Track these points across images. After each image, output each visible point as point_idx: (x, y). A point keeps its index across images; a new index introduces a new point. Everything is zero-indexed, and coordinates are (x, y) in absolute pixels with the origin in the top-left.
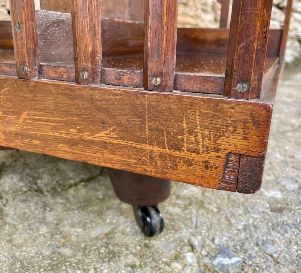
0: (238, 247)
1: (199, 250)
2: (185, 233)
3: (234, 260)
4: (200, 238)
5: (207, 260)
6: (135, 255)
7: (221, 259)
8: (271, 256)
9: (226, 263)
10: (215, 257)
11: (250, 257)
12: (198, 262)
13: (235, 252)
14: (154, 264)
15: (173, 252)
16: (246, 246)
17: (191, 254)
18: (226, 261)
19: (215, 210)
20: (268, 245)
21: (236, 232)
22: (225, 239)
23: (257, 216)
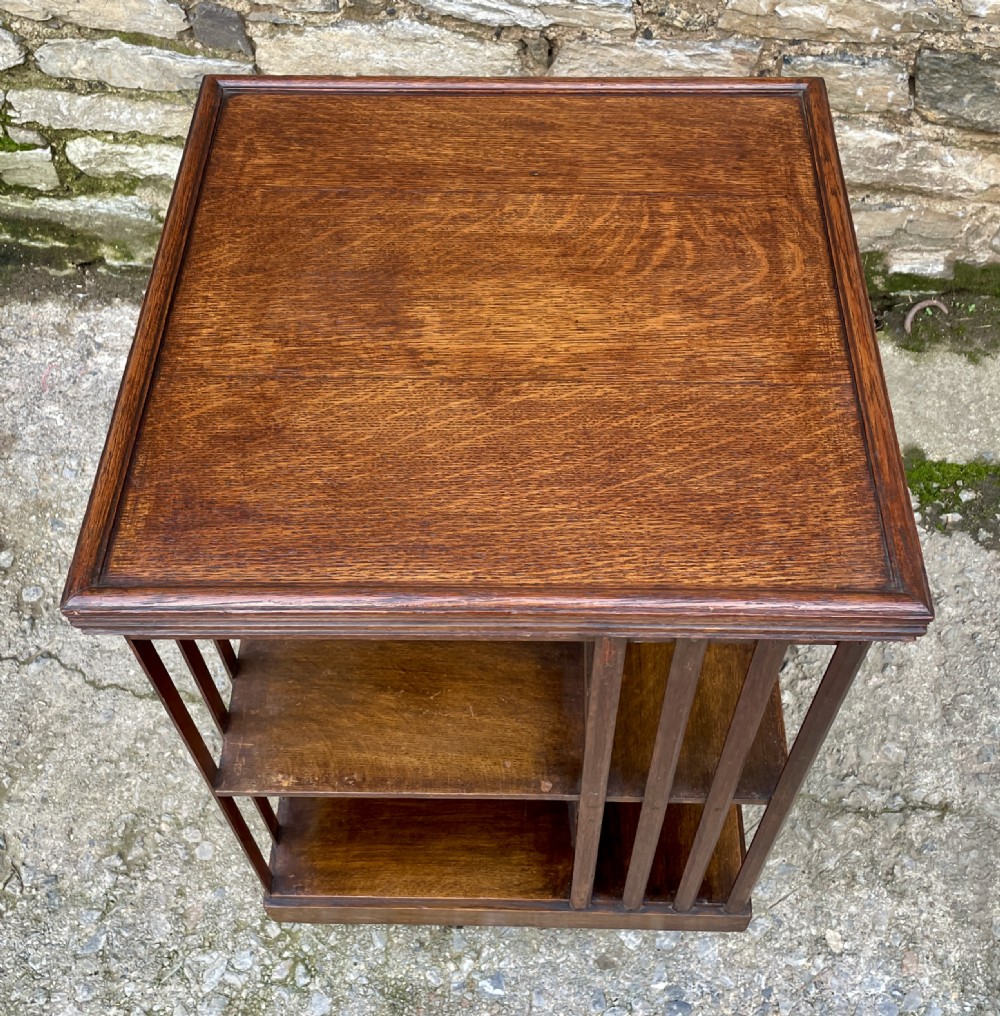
0: (514, 982)
2: (486, 937)
3: (499, 992)
4: (493, 950)
5: (476, 977)
6: (431, 934)
7: (488, 984)
8: (531, 1007)
9: (487, 989)
10: (486, 978)
11: (513, 998)
12: (469, 974)
13: (507, 984)
14: (437, 953)
15: (460, 951)
16: (522, 986)
17: (471, 962)
18: (490, 989)
20: (541, 996)
21: (531, 963)
22: (512, 966)
23: (573, 958)
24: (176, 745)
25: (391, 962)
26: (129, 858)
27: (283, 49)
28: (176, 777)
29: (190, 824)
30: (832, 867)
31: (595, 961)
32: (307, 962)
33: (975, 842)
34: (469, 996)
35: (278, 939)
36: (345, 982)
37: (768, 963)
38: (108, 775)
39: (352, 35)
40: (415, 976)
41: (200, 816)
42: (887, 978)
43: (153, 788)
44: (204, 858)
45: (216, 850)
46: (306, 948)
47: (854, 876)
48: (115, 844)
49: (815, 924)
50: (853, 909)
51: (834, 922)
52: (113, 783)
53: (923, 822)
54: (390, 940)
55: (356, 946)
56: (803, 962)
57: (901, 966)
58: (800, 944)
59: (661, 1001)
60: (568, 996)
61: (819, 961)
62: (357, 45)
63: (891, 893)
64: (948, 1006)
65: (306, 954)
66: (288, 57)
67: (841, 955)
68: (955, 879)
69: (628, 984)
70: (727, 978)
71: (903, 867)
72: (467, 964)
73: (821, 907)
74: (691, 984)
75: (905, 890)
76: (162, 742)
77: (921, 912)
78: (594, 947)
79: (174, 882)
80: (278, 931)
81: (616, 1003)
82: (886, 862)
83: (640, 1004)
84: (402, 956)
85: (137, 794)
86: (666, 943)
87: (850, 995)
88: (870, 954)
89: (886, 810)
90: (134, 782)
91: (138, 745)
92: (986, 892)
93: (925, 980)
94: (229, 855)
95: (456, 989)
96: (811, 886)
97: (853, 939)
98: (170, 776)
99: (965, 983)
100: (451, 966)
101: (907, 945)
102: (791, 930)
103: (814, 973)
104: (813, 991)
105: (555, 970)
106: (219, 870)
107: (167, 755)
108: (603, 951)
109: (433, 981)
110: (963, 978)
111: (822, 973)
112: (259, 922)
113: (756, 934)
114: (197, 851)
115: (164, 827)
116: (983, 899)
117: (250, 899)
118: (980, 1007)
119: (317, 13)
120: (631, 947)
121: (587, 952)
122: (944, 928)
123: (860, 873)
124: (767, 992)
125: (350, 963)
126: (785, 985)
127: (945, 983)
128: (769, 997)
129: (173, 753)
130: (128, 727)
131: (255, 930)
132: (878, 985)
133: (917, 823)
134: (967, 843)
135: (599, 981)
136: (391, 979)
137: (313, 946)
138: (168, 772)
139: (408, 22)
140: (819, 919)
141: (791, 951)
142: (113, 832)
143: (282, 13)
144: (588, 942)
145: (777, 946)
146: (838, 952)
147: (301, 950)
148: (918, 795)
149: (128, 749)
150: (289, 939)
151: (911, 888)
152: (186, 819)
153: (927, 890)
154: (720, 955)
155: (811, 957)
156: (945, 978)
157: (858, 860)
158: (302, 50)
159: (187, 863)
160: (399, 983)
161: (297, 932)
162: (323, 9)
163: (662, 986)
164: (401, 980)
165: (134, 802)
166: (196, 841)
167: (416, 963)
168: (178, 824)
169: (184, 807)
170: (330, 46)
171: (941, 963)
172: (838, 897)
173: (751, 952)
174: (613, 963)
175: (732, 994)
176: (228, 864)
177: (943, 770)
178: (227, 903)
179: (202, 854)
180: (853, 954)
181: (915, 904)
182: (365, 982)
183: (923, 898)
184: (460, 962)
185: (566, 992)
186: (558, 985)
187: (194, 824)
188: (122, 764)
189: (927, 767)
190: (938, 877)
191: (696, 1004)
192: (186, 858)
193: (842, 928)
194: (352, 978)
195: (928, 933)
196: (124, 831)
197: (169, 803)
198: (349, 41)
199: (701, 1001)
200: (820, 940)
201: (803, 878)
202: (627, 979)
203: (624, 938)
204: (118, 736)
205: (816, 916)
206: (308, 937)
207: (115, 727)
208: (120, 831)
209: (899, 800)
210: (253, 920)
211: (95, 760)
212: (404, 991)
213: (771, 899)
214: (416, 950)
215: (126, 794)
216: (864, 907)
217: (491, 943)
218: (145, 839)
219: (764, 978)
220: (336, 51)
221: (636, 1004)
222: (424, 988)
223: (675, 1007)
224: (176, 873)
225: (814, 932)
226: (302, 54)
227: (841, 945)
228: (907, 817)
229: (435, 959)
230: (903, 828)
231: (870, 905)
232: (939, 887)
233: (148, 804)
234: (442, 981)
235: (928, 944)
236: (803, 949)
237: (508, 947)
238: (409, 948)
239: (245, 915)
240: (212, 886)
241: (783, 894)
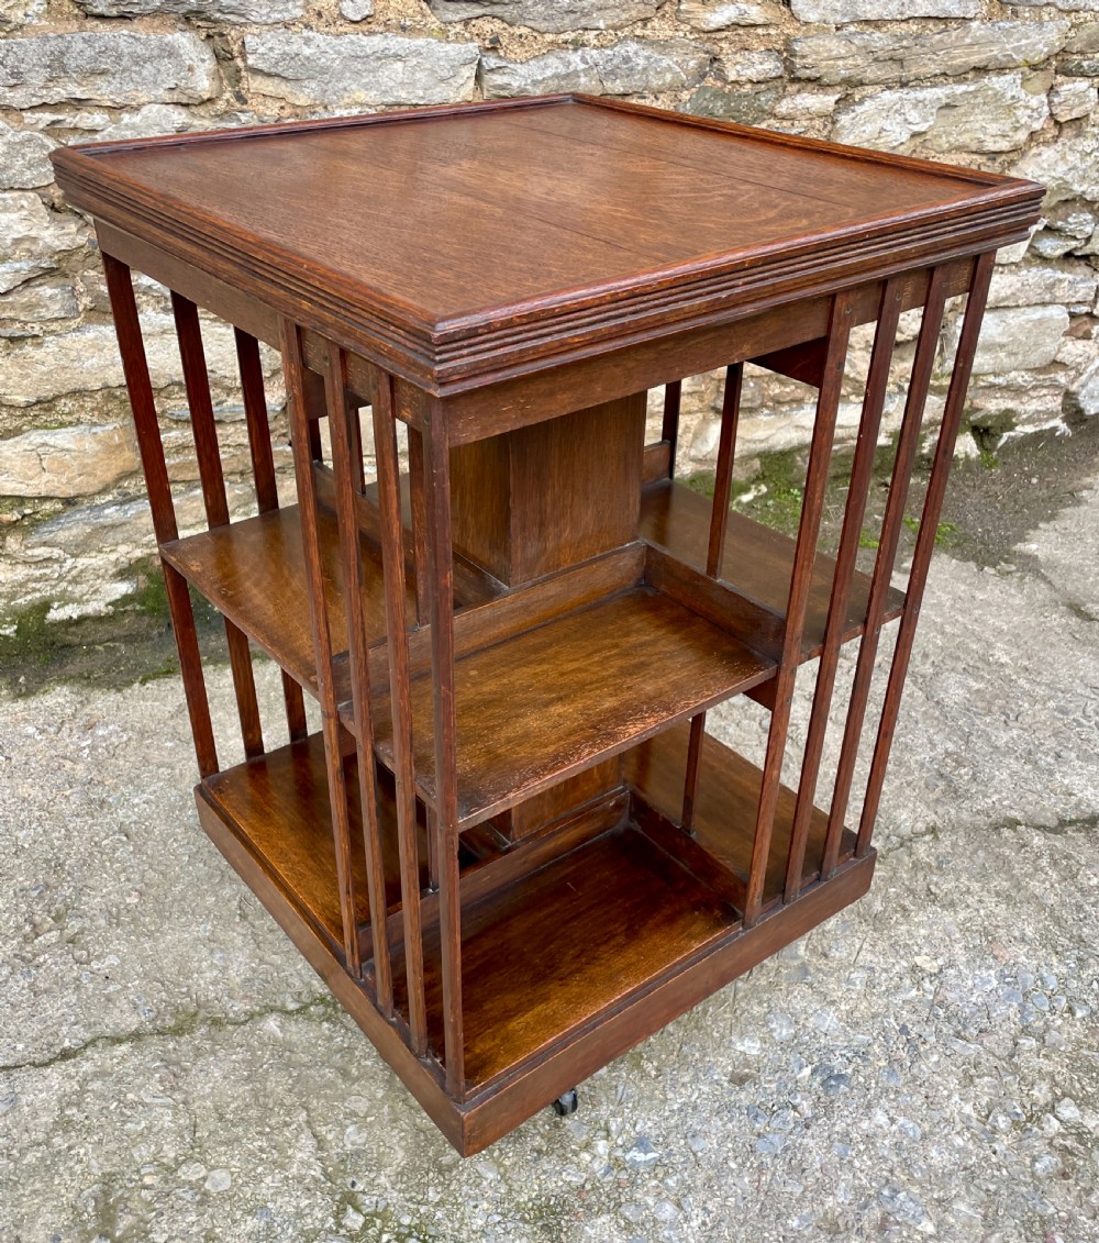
0: (661, 1139)
1: (615, 1137)
2: (604, 1111)
3: (651, 1155)
4: (620, 1120)
5: (619, 1153)
6: (543, 1137)
7: (636, 1153)
8: (695, 1154)
9: (638, 1159)
10: (630, 1150)
11: (670, 1154)
12: (610, 1154)
13: (655, 1144)
14: (562, 1151)
15: (585, 1137)
16: (672, 1138)
17: (604, 1142)
18: (641, 1157)
19: (653, 1073)
20: (698, 1138)
21: (667, 1114)
22: (650, 1124)
23: (705, 1089)
24: (121, 1092)
25: (515, 1187)
26: (118, 1234)
27: (22, 367)
28: (138, 1123)
29: (184, 1161)
30: (881, 909)
31: (730, 1081)
32: (415, 1234)
33: (976, 844)
34: (623, 1176)
35: (365, 1227)
36: (474, 1232)
37: (887, 1006)
38: (43, 1159)
39: (96, 338)
40: (552, 1186)
41: (192, 1148)
42: (992, 972)
43: (113, 1146)
44: (220, 1189)
45: (232, 1174)
46: (406, 1220)
47: (904, 909)
48: (90, 1226)
49: (902, 958)
50: (923, 932)
51: (916, 948)
52: (54, 1163)
53: (925, 847)
54: (501, 1165)
55: (465, 1188)
56: (914, 992)
57: (995, 957)
58: (901, 979)
59: (815, 1085)
60: (724, 1125)
61: (927, 985)
62: (101, 350)
63: (943, 906)
64: (1056, 971)
65: (409, 1226)
66: (28, 376)
67: (941, 971)
68: (983, 876)
69: (774, 1086)
70: (860, 1036)
71: (936, 884)
72: (602, 1147)
73: (896, 942)
74: (832, 1056)
75: (952, 900)
76: (101, 1096)
77: (977, 910)
78: (719, 1070)
79: (195, 1229)
80: (361, 1219)
81: (775, 1108)
82: (920, 885)
83: (799, 1096)
84: (524, 1175)
85: (93, 1162)
86: (784, 1033)
87: (973, 999)
88: (964, 959)
89: (889, 850)
90: (82, 1151)
91: (68, 1112)
92: (1013, 876)
93: (1022, 959)
94: (254, 1169)
95: (605, 1175)
96: (875, 930)
97: (942, 954)
98: (129, 1126)
99: (1054, 947)
100: (586, 1157)
101: (987, 939)
102: (886, 971)
103: (931, 997)
104: (941, 1012)
105: (695, 1108)
106: (248, 1191)
107: (112, 1107)
108: (730, 1069)
109: (574, 1179)
110: (1048, 942)
111: (936, 993)
112: (332, 1220)
113: (858, 988)
114: (207, 1185)
115: (148, 1180)
116: (1014, 882)
117: (307, 1202)
118: (1079, 959)
119: (57, 319)
120: (755, 1052)
121: (716, 1077)
122: (1004, 914)
123: (907, 903)
124: (904, 1030)
125: (468, 1210)
126: (914, 1017)
127: (1040, 953)
128: (908, 1033)
129: (119, 1100)
130: (43, 1100)
131: (330, 1231)
132: (990, 981)
133: (921, 850)
134: (970, 848)
135: (744, 1097)
136: (526, 1203)
137: (413, 1213)
138: (124, 1122)
139: (153, 314)
140: (902, 953)
141: (897, 988)
142: (80, 1215)
143: (19, 325)
144: (710, 1068)
145: (884, 988)
146: (936, 971)
147: (400, 1225)
148: (906, 829)
149: (56, 1122)
150: (378, 1222)
151: (956, 896)
152: (176, 1159)
153: (968, 891)
154: (840, 1020)
155: (918, 984)
156: (1036, 950)
157: (898, 895)
158: (43, 363)
159: (201, 1203)
160: (538, 1202)
161: (385, 1210)
162: (63, 315)
163: (807, 1071)
164: (538, 1197)
165: (95, 1171)
166: (202, 1175)
167: (545, 1172)
168: (168, 1168)
169: (165, 1147)
170: (73, 354)
171: (1023, 940)
172: (904, 928)
173: (865, 1004)
174: (747, 1075)
175: (875, 1047)
176: (259, 1180)
177: (911, 805)
178: (279, 1220)
179: (215, 1185)
180: (951, 966)
181: (968, 906)
182: (498, 1218)
183: (970, 900)
184: (593, 1148)
185: (720, 1123)
186: (707, 1120)
187: (189, 1159)
188: (57, 1141)
189: (897, 807)
190: (969, 879)
191: (850, 1071)
192: (198, 1198)
193: (925, 950)
194: (480, 1222)
195: (995, 923)
196: (95, 1208)
197: (143, 1152)
198: (92, 346)
199: (853, 1066)
200: (914, 969)
201: (864, 927)
202: (770, 1081)
203: (742, 1049)
204: (35, 1115)
205: (897, 952)
206: (402, 1207)
207: (26, 1109)
208: (90, 1209)
209: (894, 839)
210: (323, 1221)
211: (14, 1152)
212: (548, 1206)
213: (850, 955)
214: (536, 1160)
215: (78, 1168)
216: (930, 926)
217: (613, 1114)
218: (129, 1204)
219: (892, 1020)
220: (79, 359)
221: (795, 1098)
222: (568, 1192)
223: (833, 1082)
224: (194, 1218)
225: (905, 964)
226: (44, 369)
227: (935, 964)
228: (910, 848)
229: (563, 1157)
230: (914, 858)
231: (935, 923)
232: (975, 886)
233: (114, 1165)
234: (585, 1176)
235: (1002, 932)
236: (907, 982)
237: (634, 1108)
238: (527, 1162)
239: (310, 1221)
240: (249, 1212)
241: (858, 946)
